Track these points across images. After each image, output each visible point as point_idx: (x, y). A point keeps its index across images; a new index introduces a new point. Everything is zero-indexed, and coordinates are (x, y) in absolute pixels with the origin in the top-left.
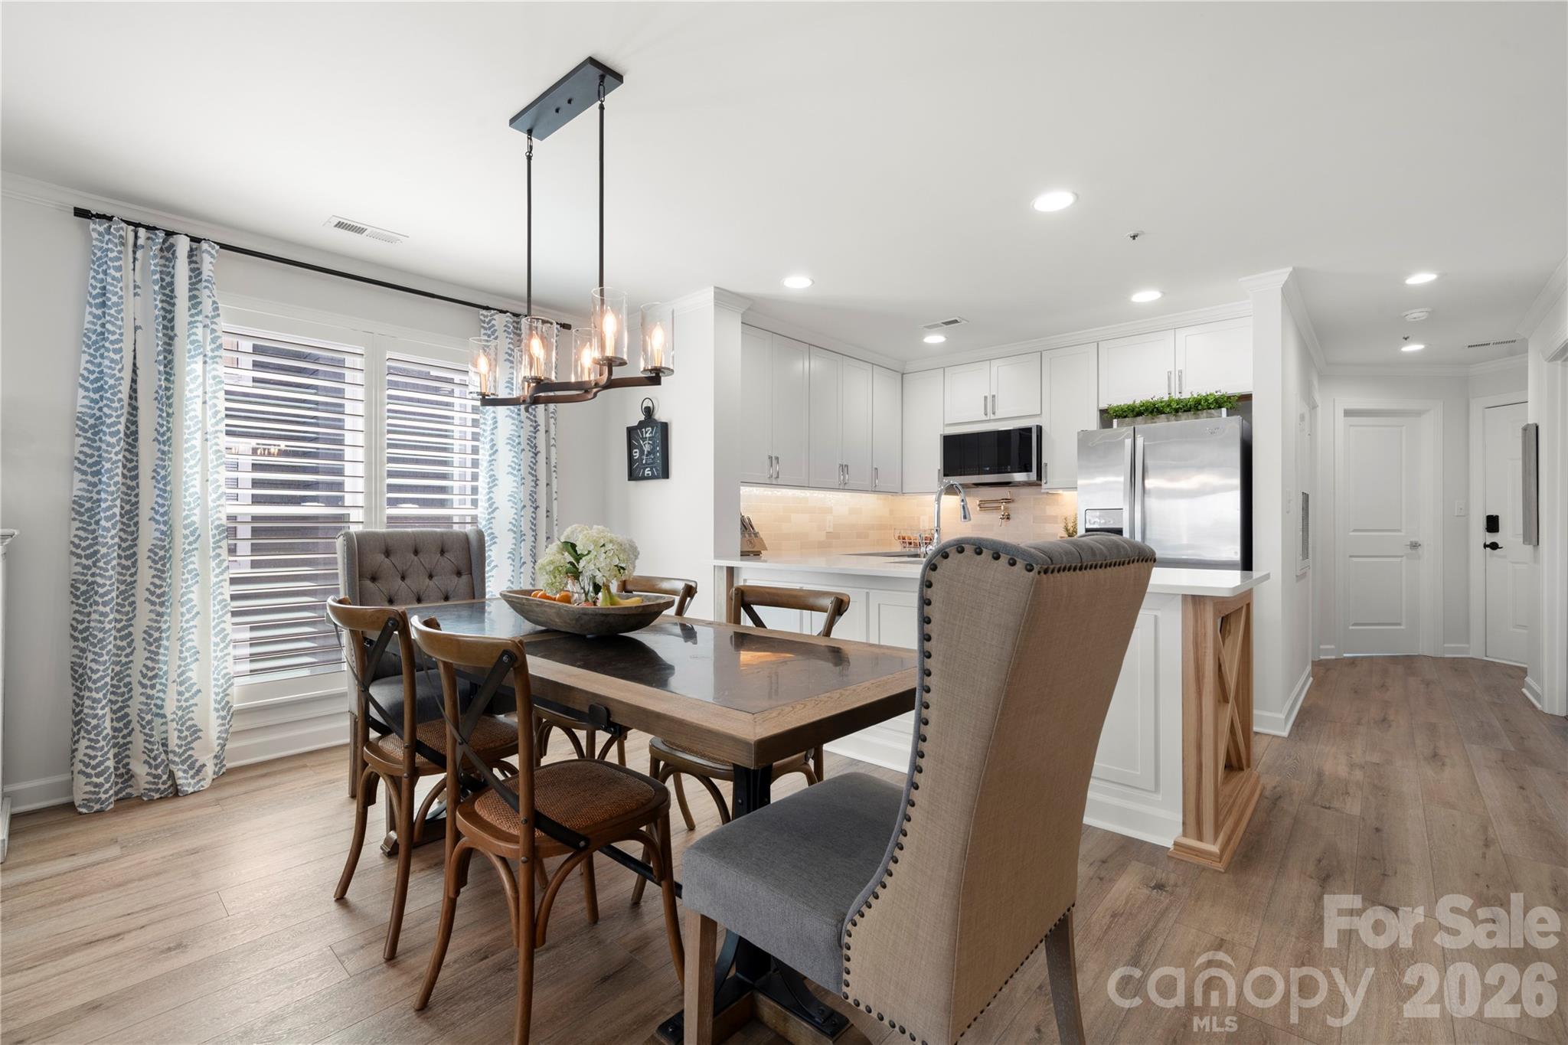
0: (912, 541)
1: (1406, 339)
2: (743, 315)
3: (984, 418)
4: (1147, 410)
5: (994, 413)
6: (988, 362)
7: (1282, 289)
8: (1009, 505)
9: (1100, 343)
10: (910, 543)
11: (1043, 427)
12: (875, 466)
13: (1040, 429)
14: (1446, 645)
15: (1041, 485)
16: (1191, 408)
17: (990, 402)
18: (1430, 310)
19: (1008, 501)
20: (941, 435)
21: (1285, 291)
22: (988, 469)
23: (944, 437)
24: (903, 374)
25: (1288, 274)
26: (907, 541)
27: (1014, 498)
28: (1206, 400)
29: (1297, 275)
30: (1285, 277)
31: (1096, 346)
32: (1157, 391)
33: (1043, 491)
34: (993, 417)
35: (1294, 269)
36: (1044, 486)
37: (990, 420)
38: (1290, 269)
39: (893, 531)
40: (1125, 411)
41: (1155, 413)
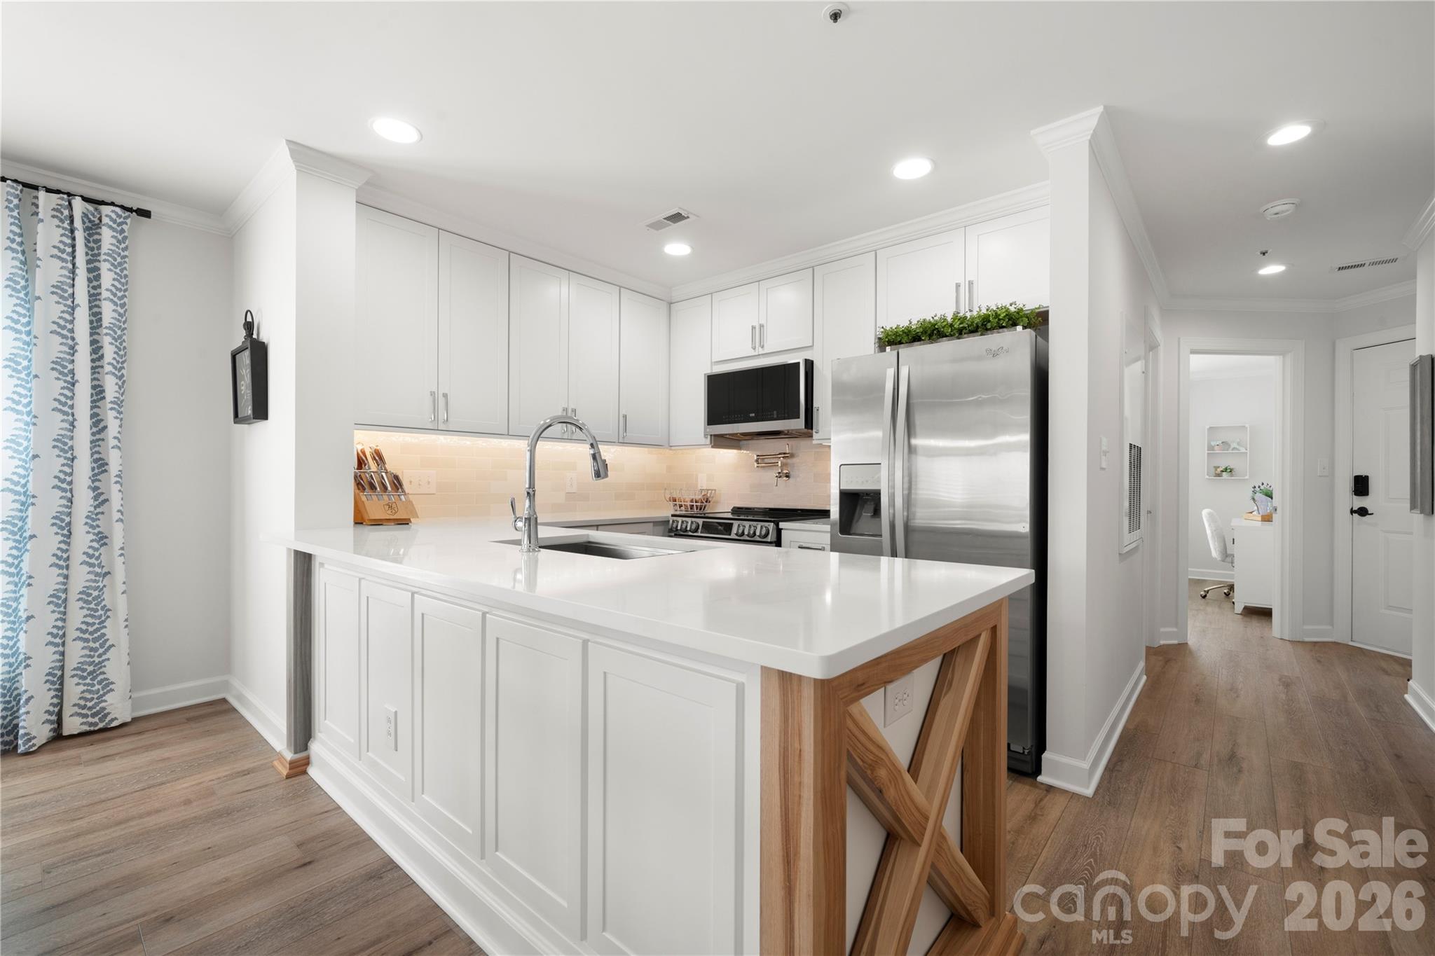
0: (683, 503)
1: (1264, 254)
2: (359, 191)
3: (753, 353)
4: (924, 332)
5: (763, 347)
6: (757, 283)
7: (1090, 141)
8: (789, 461)
9: (878, 251)
10: (681, 506)
11: (814, 362)
12: (623, 412)
13: (810, 365)
14: (1306, 627)
15: (811, 436)
16: (977, 327)
17: (758, 332)
18: (1296, 200)
19: (786, 456)
20: (705, 374)
21: (1094, 145)
22: (753, 415)
23: (708, 376)
24: (670, 303)
25: (1098, 116)
26: (677, 503)
27: (794, 452)
28: (997, 315)
29: (1111, 117)
30: (1093, 123)
31: (874, 255)
32: (942, 308)
33: (815, 442)
34: (761, 352)
35: (1105, 107)
36: (815, 436)
37: (759, 355)
38: (1100, 109)
39: (663, 491)
40: (899, 336)
41: (934, 337)
